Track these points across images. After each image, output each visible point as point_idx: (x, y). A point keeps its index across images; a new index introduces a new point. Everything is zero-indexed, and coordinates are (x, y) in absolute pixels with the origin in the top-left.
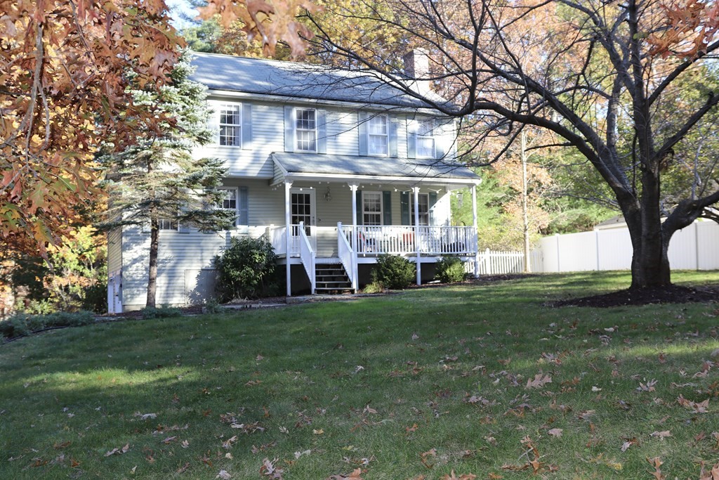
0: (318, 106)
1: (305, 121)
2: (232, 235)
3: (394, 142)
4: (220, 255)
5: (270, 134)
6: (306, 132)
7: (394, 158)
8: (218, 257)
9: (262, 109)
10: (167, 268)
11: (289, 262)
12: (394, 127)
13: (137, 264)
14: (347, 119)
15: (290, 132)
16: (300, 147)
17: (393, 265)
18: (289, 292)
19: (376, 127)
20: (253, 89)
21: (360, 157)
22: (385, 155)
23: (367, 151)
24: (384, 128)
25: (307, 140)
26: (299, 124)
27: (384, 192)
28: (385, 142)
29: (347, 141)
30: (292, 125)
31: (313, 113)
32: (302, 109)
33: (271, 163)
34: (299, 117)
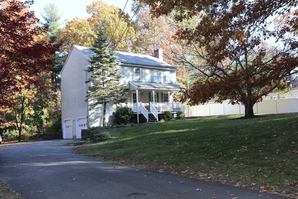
0: (141, 67)
1: (137, 72)
2: (117, 106)
3: (160, 78)
4: (115, 112)
5: (128, 76)
6: (137, 75)
7: (160, 83)
8: (114, 112)
9: (126, 68)
10: (101, 116)
11: (138, 113)
12: (160, 74)
13: (93, 114)
14: (147, 71)
15: (134, 75)
16: (136, 80)
17: (167, 114)
18: (138, 122)
19: (155, 74)
20: (123, 62)
21: (152, 82)
22: (158, 82)
23: (153, 81)
24: (158, 74)
25: (138, 77)
26: (136, 73)
27: (157, 93)
28: (158, 78)
29: (148, 78)
30: (134, 73)
31: (139, 69)
32: (137, 68)
33: (129, 84)
34: (136, 71)
